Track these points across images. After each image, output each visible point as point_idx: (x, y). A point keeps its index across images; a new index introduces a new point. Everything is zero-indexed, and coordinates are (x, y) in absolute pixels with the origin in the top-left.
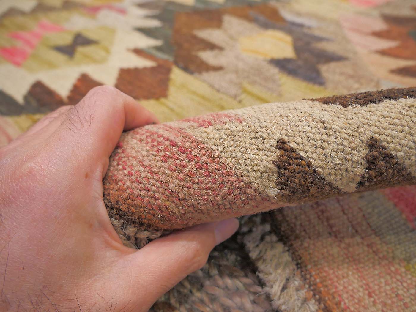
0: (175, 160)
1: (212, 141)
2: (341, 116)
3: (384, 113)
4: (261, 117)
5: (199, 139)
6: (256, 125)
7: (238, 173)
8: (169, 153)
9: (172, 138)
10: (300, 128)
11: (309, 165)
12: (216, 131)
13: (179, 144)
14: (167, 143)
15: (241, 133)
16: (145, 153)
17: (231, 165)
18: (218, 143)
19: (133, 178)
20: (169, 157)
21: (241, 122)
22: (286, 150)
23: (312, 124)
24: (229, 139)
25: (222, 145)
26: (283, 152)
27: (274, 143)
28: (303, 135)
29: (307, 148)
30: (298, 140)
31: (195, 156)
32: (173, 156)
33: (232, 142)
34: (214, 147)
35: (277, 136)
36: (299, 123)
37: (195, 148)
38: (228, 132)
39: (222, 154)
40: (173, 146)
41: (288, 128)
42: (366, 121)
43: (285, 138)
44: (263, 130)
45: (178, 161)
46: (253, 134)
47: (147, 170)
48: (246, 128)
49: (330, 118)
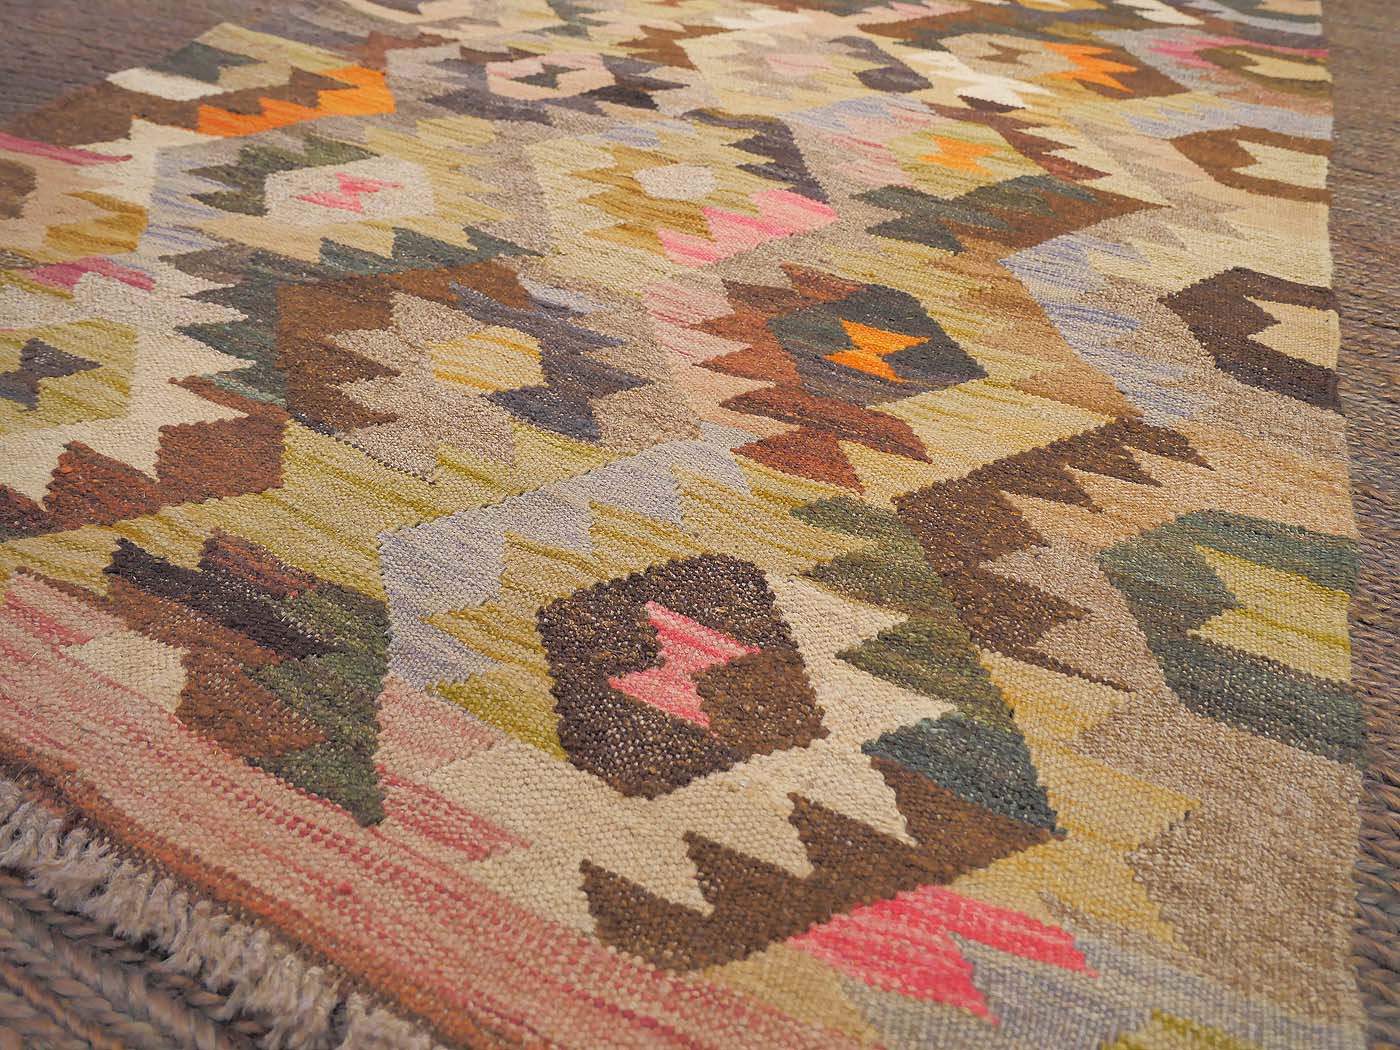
0: (447, 910)
1: (496, 881)
2: (647, 815)
3: (695, 800)
4: (552, 834)
5: (477, 879)
6: (549, 849)
7: (538, 912)
8: (438, 903)
9: (436, 880)
10: (604, 842)
11: (624, 880)
12: (497, 866)
13: (450, 888)
14: (431, 888)
15: (533, 864)
16: (398, 904)
17: (526, 905)
18: (503, 881)
19: (388, 940)
20: (438, 908)
21: (528, 847)
22: (592, 872)
23: (617, 834)
24: (518, 874)
25: (509, 883)
26: (588, 874)
27: (576, 867)
28: (609, 849)
29: (618, 863)
30: (605, 856)
31: (475, 903)
32: (444, 906)
33: (522, 878)
34: (499, 889)
35: (579, 859)
36: (601, 836)
37: (473, 891)
38: (514, 865)
39: (512, 894)
40: (442, 892)
41: (590, 844)
42: (675, 815)
43: (589, 858)
44: (560, 854)
45: (454, 912)
46: (547, 862)
47: (408, 928)
48: (537, 856)
49: (635, 820)
